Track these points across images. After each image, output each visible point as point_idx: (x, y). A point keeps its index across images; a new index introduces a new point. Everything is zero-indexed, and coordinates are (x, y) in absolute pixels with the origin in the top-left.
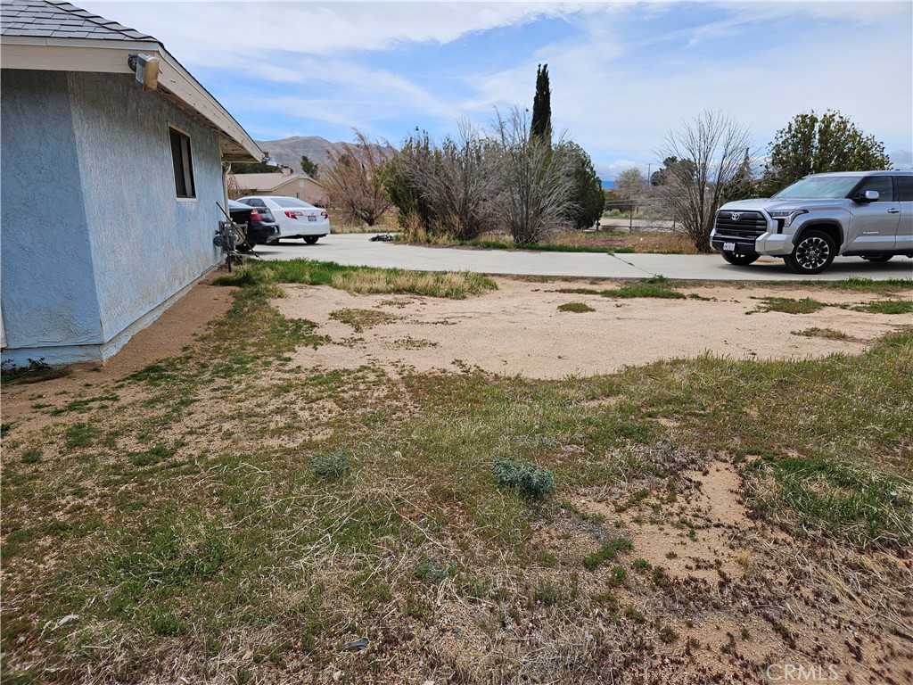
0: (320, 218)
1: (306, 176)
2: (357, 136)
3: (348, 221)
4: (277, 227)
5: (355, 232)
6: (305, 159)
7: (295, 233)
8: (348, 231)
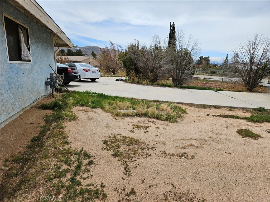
0: (97, 72)
1: (93, 57)
2: (110, 43)
3: (106, 73)
4: (79, 75)
5: (109, 77)
6: (93, 52)
7: (87, 77)
8: (106, 76)
